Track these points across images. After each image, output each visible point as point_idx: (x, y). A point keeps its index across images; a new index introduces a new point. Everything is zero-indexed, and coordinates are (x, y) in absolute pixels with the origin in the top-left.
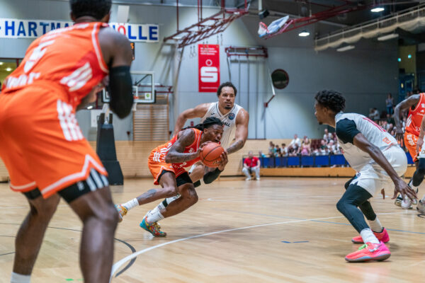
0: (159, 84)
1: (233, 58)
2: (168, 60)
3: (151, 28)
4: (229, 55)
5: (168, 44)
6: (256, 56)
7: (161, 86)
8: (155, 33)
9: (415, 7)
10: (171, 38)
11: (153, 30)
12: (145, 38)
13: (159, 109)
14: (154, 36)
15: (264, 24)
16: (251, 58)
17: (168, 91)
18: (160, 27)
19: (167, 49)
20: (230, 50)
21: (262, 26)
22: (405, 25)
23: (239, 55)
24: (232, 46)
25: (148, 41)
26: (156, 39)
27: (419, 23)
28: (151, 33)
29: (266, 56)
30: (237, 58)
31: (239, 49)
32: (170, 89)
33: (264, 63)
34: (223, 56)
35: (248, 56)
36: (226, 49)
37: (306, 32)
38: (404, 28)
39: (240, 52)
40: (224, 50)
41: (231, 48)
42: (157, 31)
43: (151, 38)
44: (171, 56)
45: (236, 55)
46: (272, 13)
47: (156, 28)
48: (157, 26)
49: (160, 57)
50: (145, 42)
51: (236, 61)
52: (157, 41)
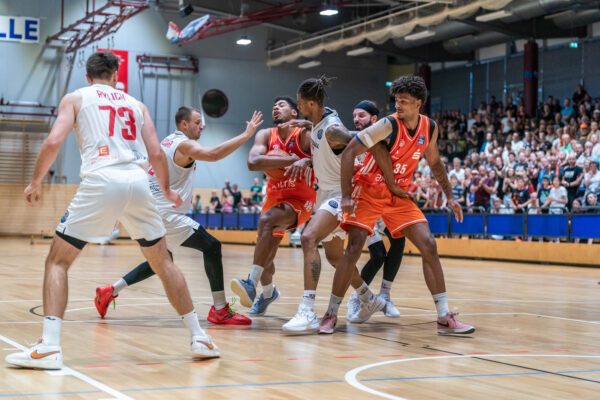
0: (36, 103)
1: (148, 70)
2: (51, 68)
3: (28, 23)
4: (141, 67)
5: (53, 47)
6: (182, 69)
7: (40, 106)
8: (35, 30)
9: (386, 12)
10: (55, 38)
11: (32, 26)
12: (19, 37)
13: (36, 139)
14: (31, 34)
15: (175, 25)
16: (174, 72)
17: (50, 113)
18: (41, 20)
19: (51, 54)
20: (143, 59)
21: (173, 27)
22: (373, 36)
23: (156, 67)
24: (147, 54)
25: (23, 40)
26: (35, 38)
27: (390, 33)
28: (28, 30)
29: (196, 70)
30: (153, 70)
31: (156, 59)
32: (53, 112)
33: (193, 80)
34: (133, 67)
35: (169, 68)
36: (138, 58)
37: (245, 38)
38: (372, 40)
39: (158, 62)
40: (134, 59)
41: (144, 56)
42: (37, 27)
43: (28, 37)
44: (56, 63)
45: (152, 66)
46: (196, 8)
47: (35, 23)
48: (38, 20)
49: (40, 65)
50: (18, 42)
51: (151, 75)
52: (37, 41)
